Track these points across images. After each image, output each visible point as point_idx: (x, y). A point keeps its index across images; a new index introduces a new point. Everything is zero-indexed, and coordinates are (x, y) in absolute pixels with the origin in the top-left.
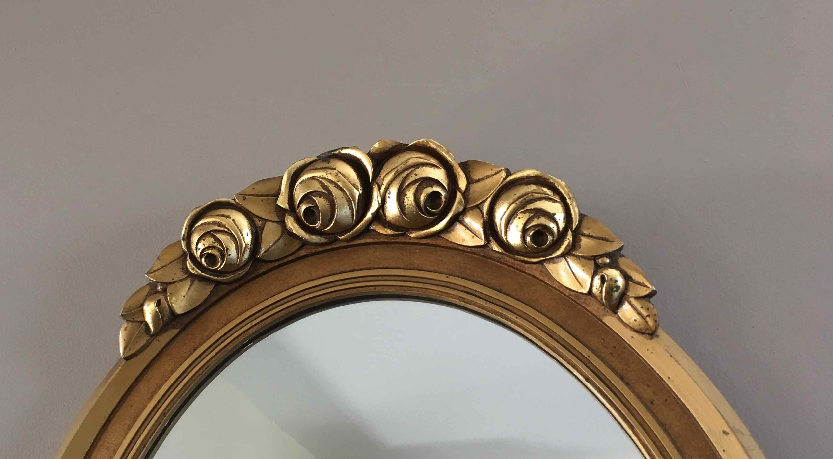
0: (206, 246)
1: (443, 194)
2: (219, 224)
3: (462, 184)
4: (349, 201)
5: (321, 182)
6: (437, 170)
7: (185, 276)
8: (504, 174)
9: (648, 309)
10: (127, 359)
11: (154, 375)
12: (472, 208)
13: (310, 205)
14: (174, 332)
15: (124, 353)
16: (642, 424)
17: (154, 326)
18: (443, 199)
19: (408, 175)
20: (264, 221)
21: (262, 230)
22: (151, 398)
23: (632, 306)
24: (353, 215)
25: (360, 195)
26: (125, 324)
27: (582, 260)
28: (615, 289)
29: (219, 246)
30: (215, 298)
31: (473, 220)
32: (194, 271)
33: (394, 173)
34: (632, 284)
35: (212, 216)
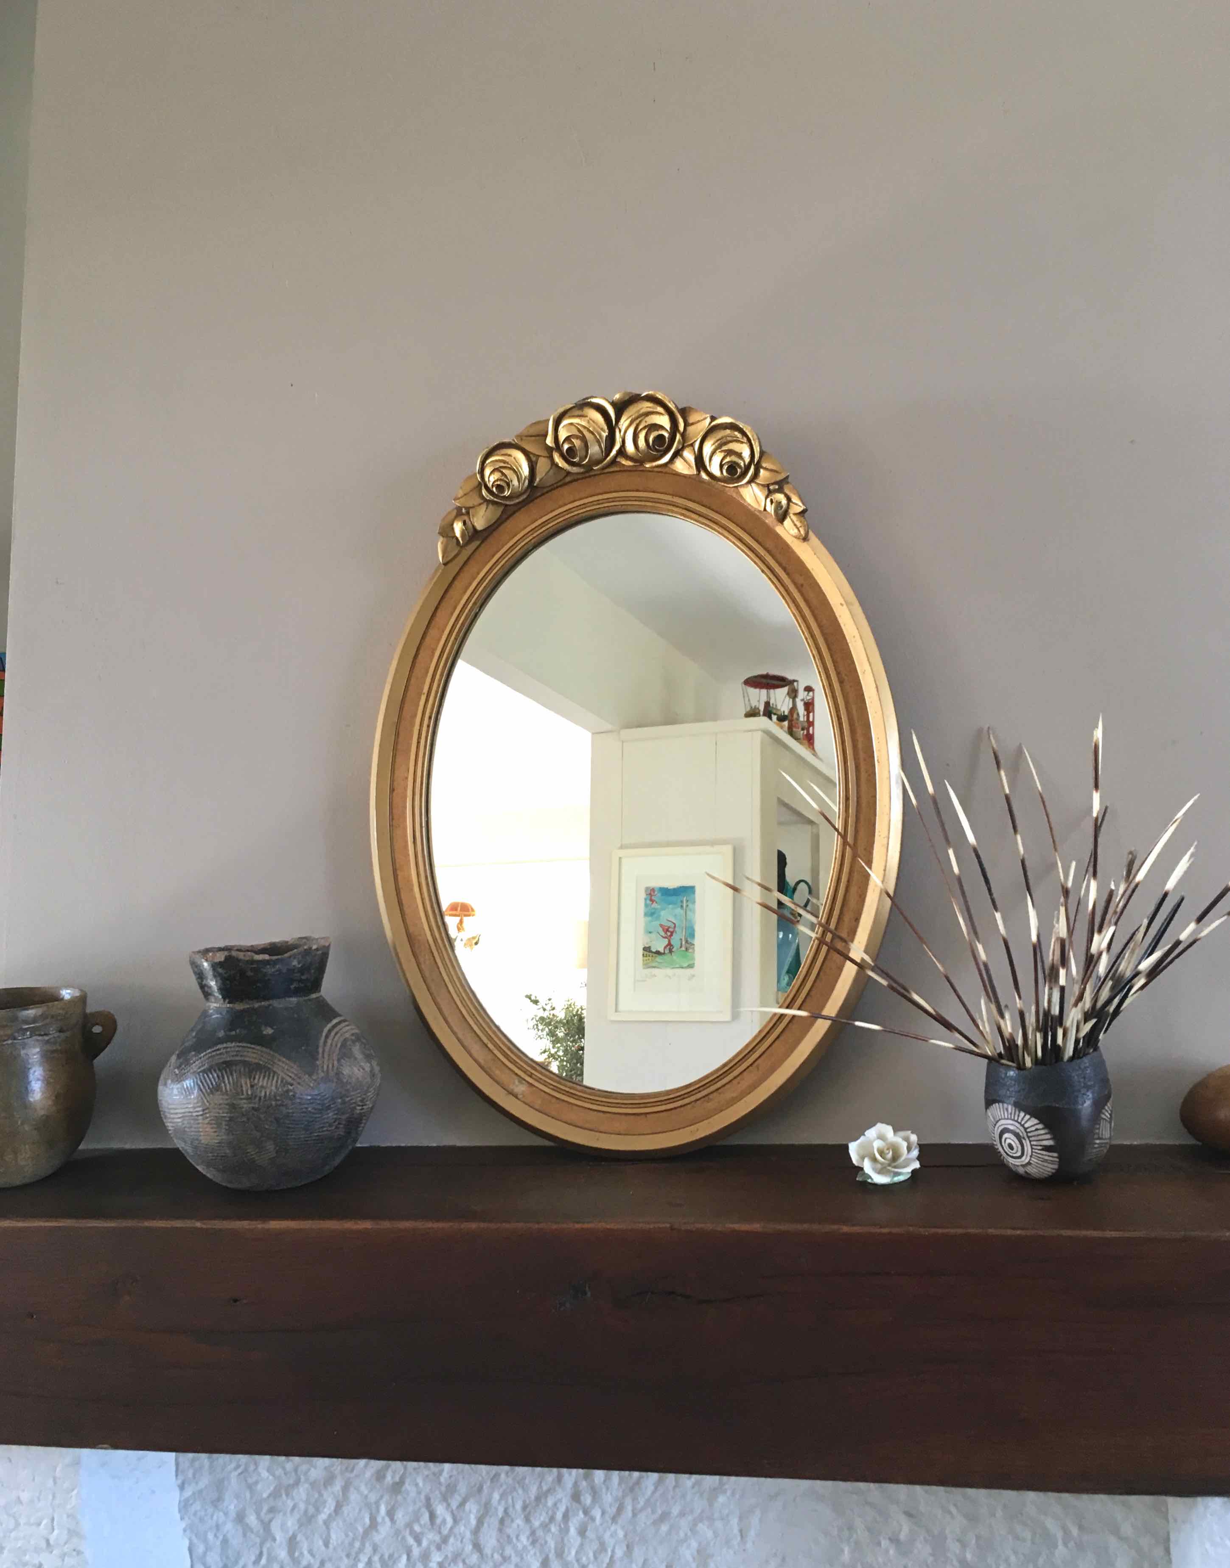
0: (496, 478)
1: (666, 435)
2: (504, 462)
3: (682, 427)
4: (598, 442)
5: (578, 428)
6: (662, 416)
7: (482, 501)
8: (708, 420)
9: (801, 522)
10: (445, 564)
11: (465, 576)
12: (688, 447)
13: (570, 445)
14: (476, 543)
15: (442, 560)
16: (794, 601)
17: (462, 540)
18: (667, 440)
19: (641, 422)
20: (537, 457)
21: (536, 464)
22: (465, 592)
23: (791, 520)
24: (602, 452)
25: (607, 436)
26: (441, 539)
27: (760, 486)
28: (779, 508)
29: (505, 479)
30: (505, 516)
31: (689, 455)
32: (489, 497)
33: (630, 419)
34: (791, 504)
35: (498, 455)
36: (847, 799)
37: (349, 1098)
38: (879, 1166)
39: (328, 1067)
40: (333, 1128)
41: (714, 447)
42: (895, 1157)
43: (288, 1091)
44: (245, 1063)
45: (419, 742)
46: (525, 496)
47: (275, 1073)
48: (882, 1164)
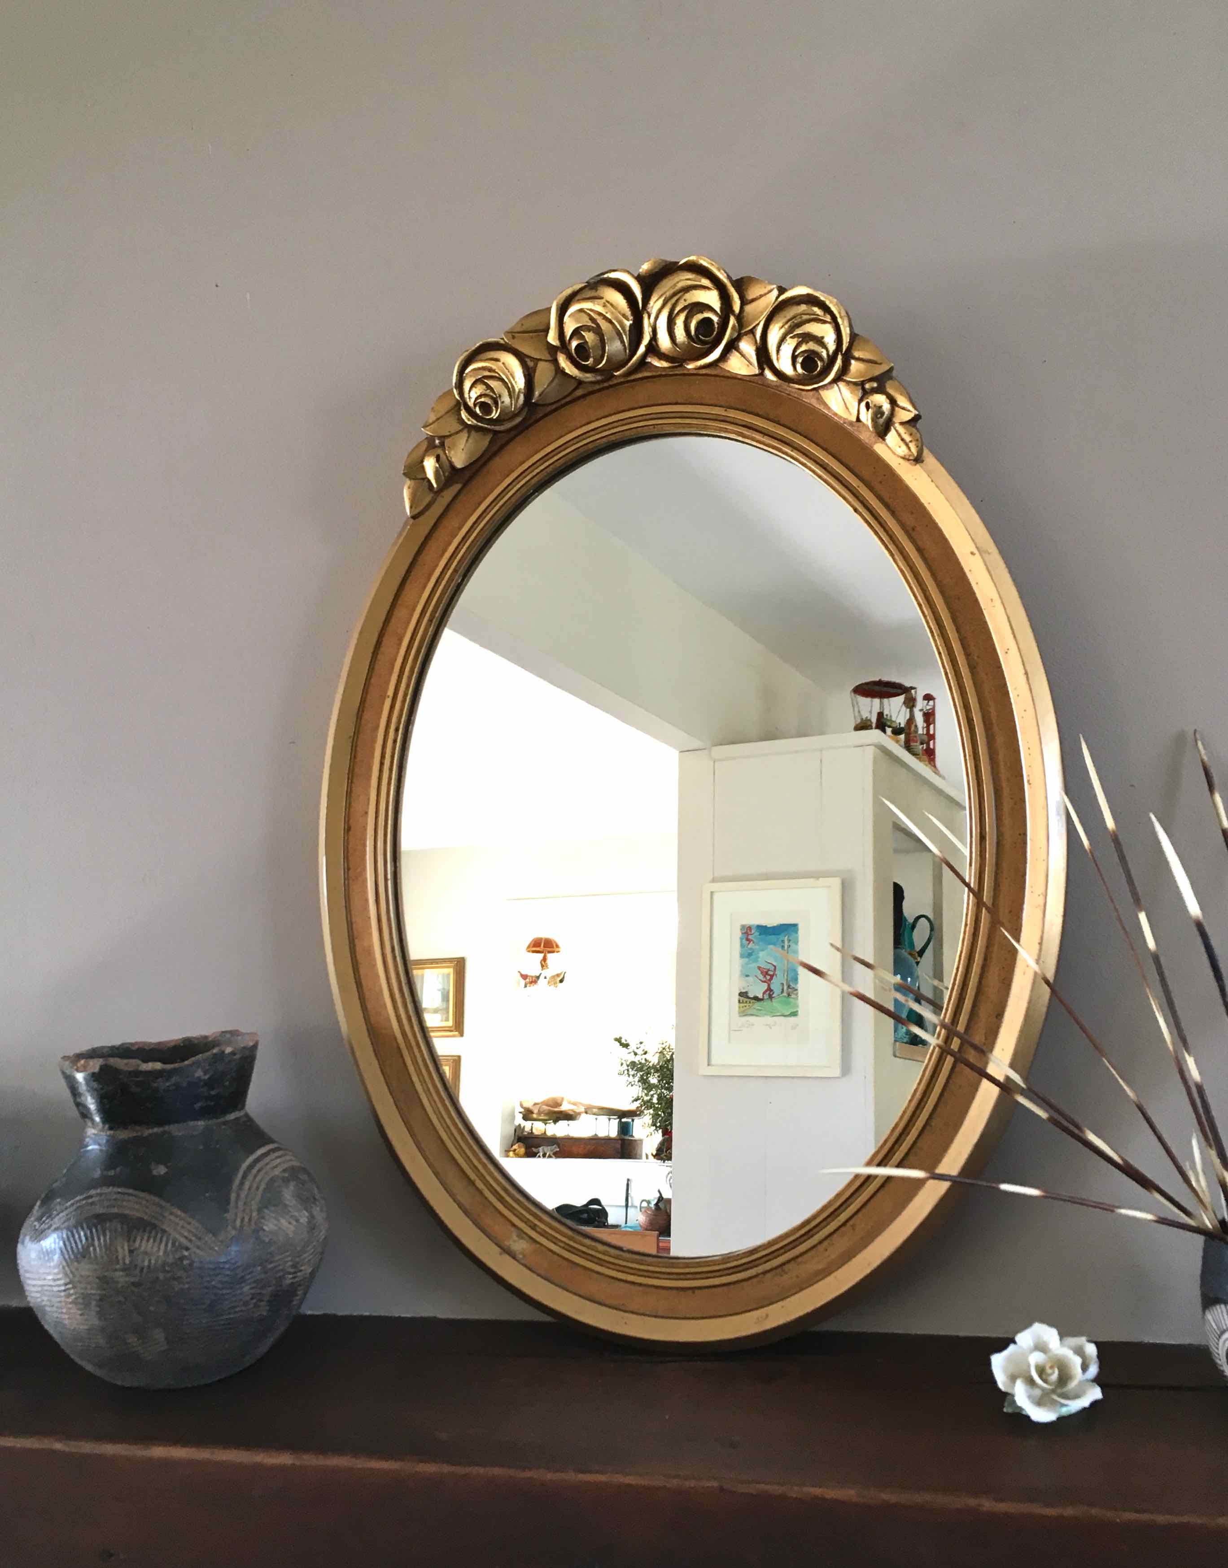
0: (479, 394)
1: (715, 319)
2: (490, 370)
3: (737, 306)
4: (619, 335)
5: (589, 315)
6: (708, 292)
7: (461, 427)
8: (775, 293)
9: (911, 435)
10: (414, 517)
11: (441, 534)
12: (746, 333)
13: (581, 341)
14: (457, 487)
15: (410, 513)
16: (902, 551)
17: (437, 482)
18: (716, 326)
19: (677, 301)
20: (536, 361)
21: (535, 371)
22: (442, 556)
23: (897, 431)
24: (625, 349)
25: (631, 326)
26: (408, 482)
27: (851, 385)
28: (879, 416)
29: (491, 394)
30: (495, 448)
31: (747, 347)
32: (470, 421)
33: (663, 298)
34: (897, 409)
35: (481, 360)
36: (982, 838)
37: (272, 1265)
38: (1037, 1392)
39: (243, 1219)
40: (252, 1306)
41: (783, 330)
42: (1064, 1378)
43: (182, 1259)
44: (123, 1218)
45: (382, 764)
46: (519, 420)
47: (164, 1231)
48: (1043, 1389)
